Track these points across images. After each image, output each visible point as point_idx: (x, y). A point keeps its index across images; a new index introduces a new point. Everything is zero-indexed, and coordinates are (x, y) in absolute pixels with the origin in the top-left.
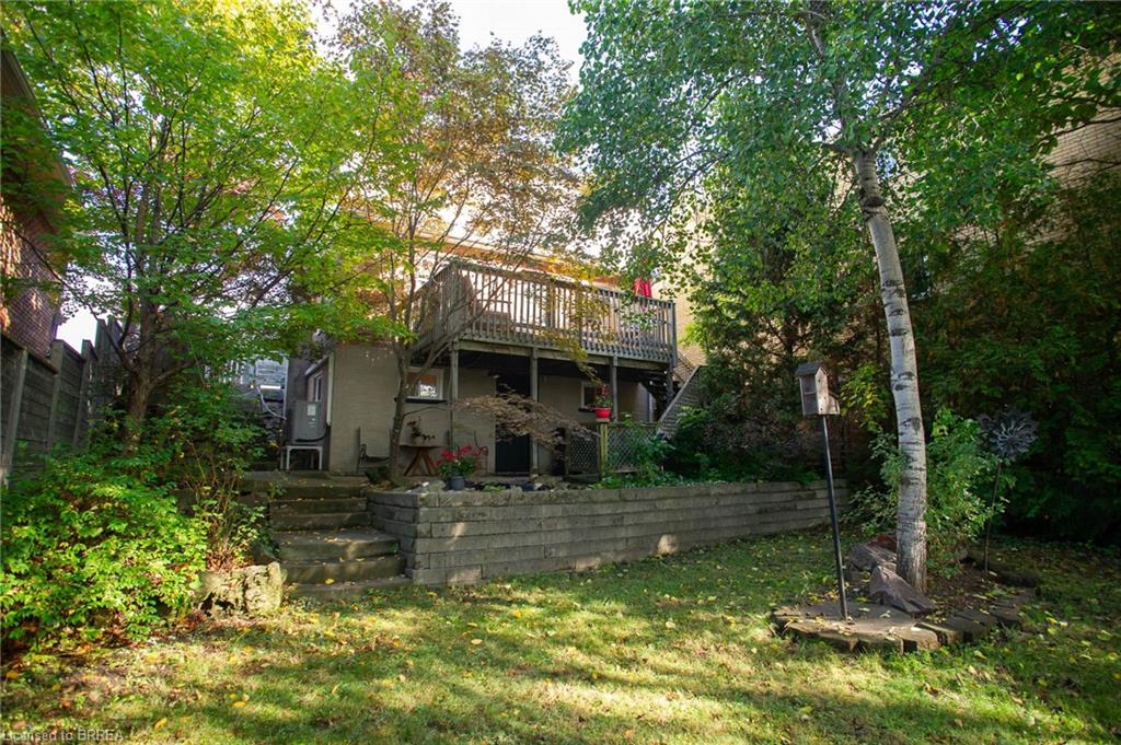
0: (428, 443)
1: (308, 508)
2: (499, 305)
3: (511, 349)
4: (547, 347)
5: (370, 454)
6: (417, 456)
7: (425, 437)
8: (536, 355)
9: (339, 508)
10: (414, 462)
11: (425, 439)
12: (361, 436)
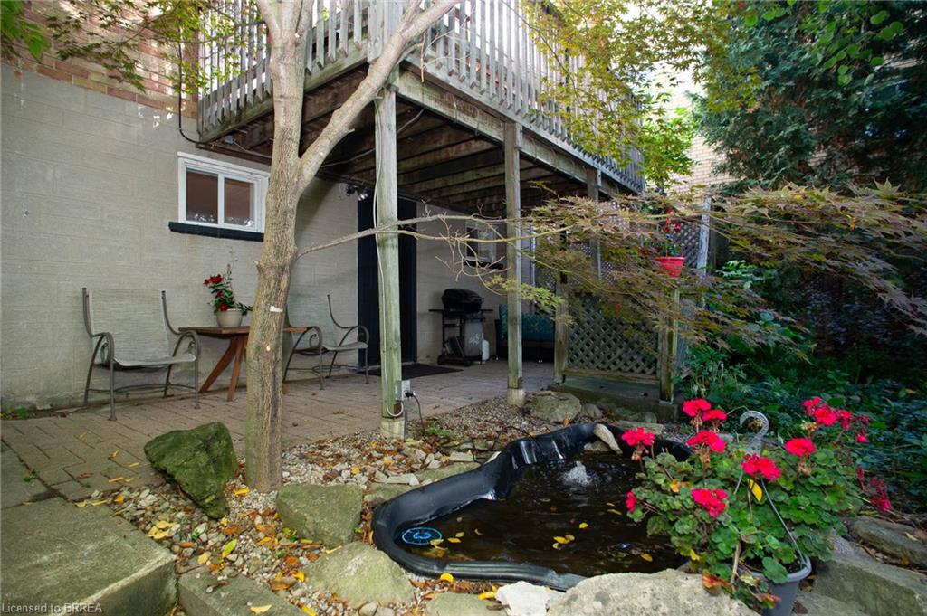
3: (479, 118)
7: (244, 311)
8: (520, 141)
11: (245, 313)
12: (91, 311)
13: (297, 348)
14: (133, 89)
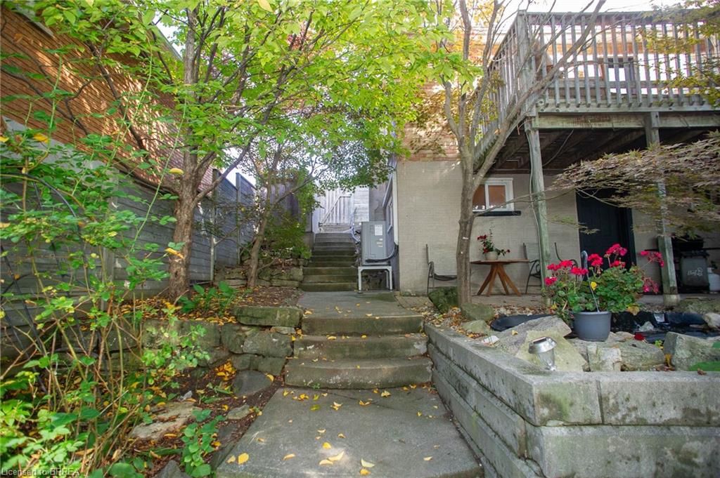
0: (501, 258)
1: (342, 351)
2: (581, 68)
3: (614, 120)
4: (674, 109)
5: (438, 272)
6: (491, 273)
7: (499, 252)
8: (657, 123)
9: (385, 353)
10: (489, 279)
11: (499, 254)
12: (429, 254)
13: (532, 273)
14: (443, 156)
